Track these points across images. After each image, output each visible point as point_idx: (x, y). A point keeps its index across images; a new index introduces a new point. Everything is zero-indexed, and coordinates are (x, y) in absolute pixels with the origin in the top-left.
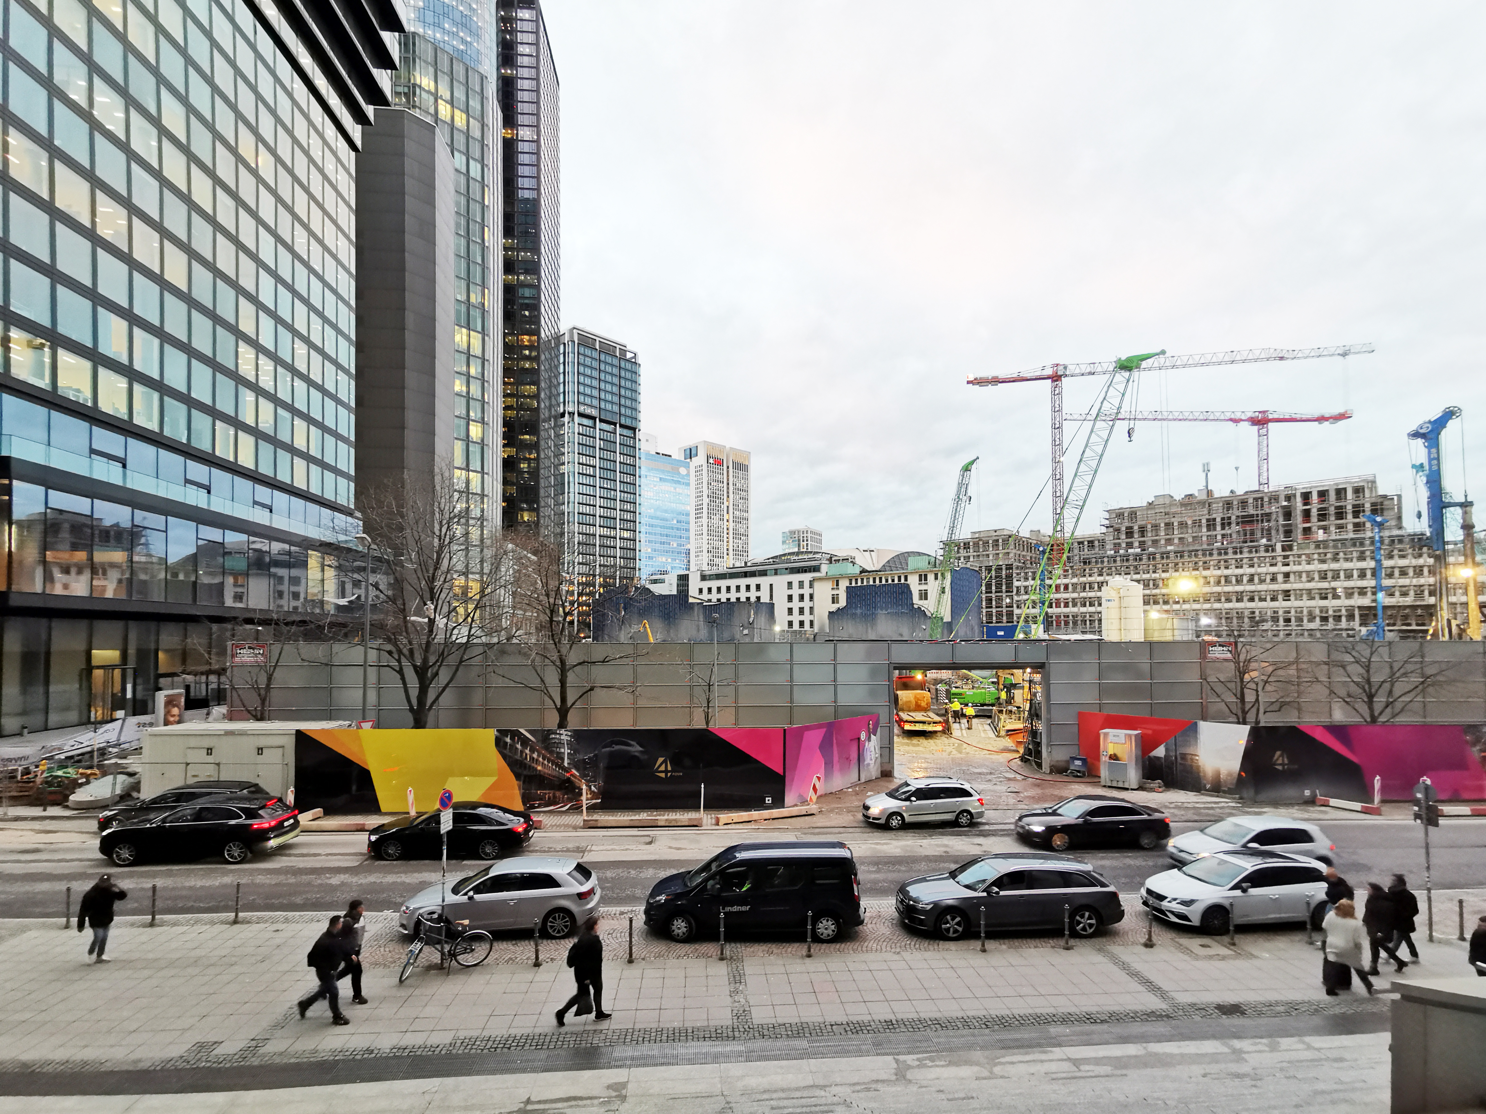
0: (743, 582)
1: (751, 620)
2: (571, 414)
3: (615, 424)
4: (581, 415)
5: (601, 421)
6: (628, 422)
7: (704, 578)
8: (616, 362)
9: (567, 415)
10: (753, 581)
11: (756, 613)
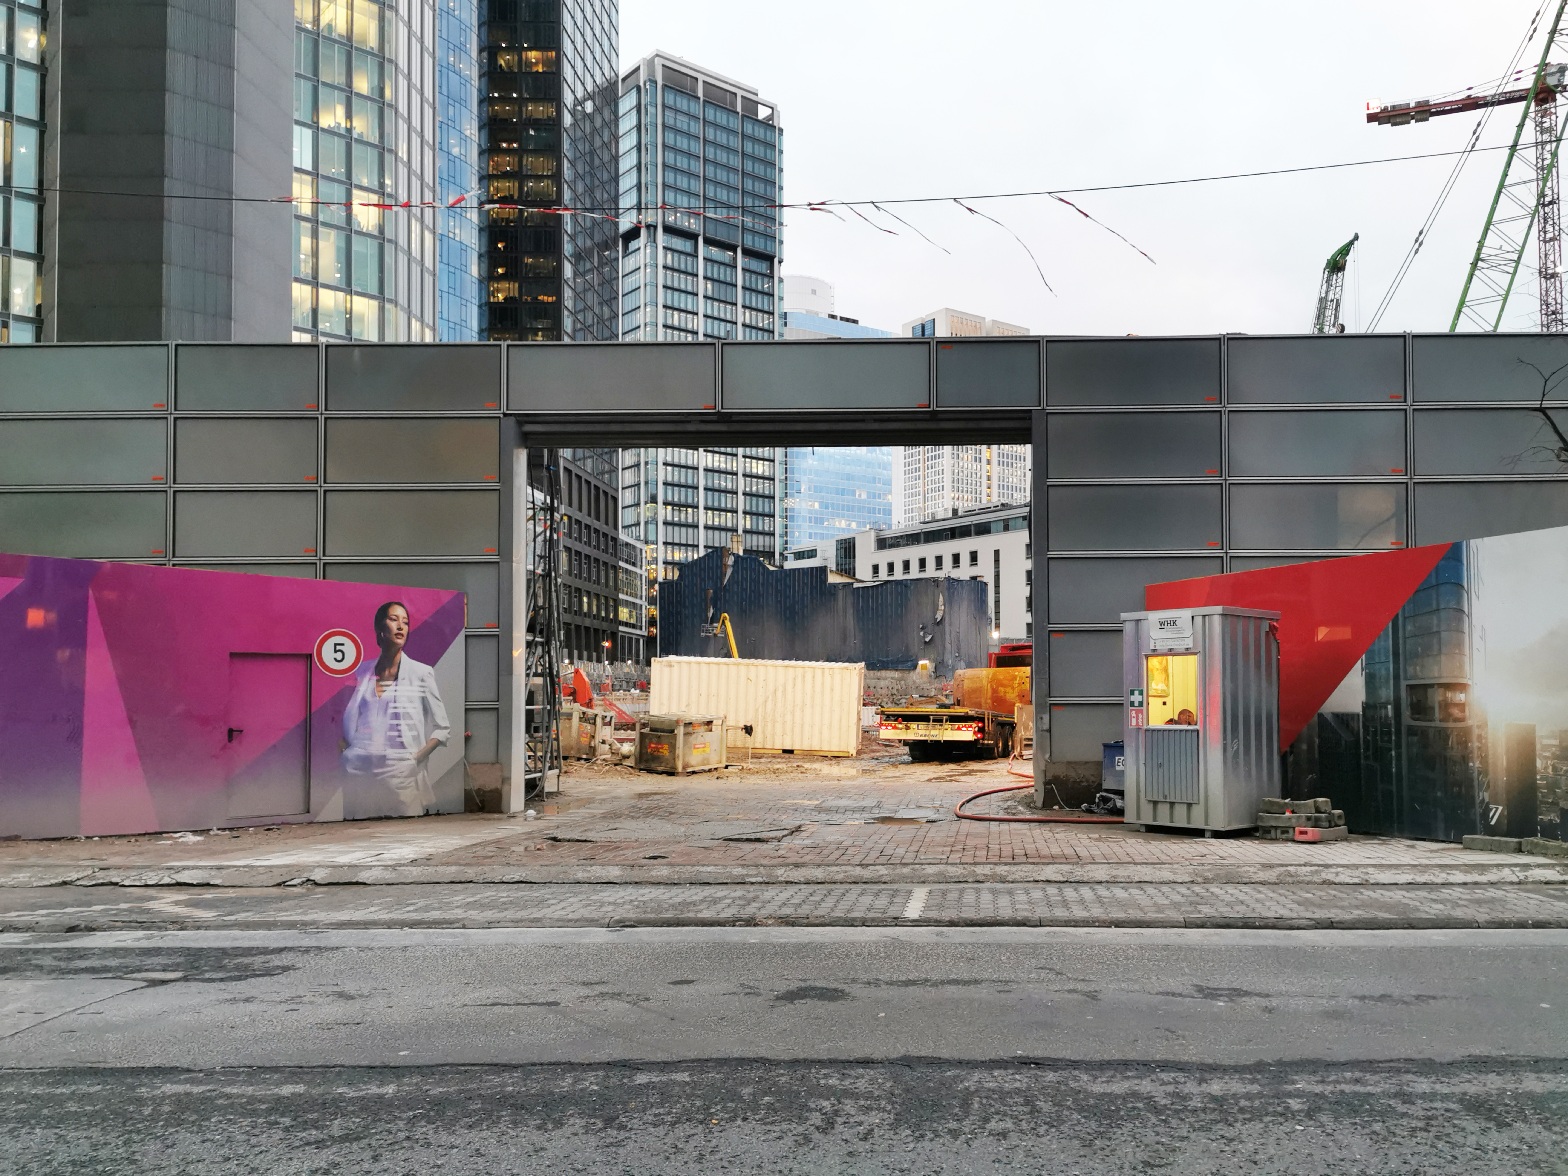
0: (946, 548)
1: (939, 617)
2: (651, 228)
3: (733, 248)
4: (669, 230)
5: (708, 242)
6: (759, 245)
7: (882, 544)
8: (735, 123)
9: (643, 232)
10: (963, 546)
11: (949, 602)
